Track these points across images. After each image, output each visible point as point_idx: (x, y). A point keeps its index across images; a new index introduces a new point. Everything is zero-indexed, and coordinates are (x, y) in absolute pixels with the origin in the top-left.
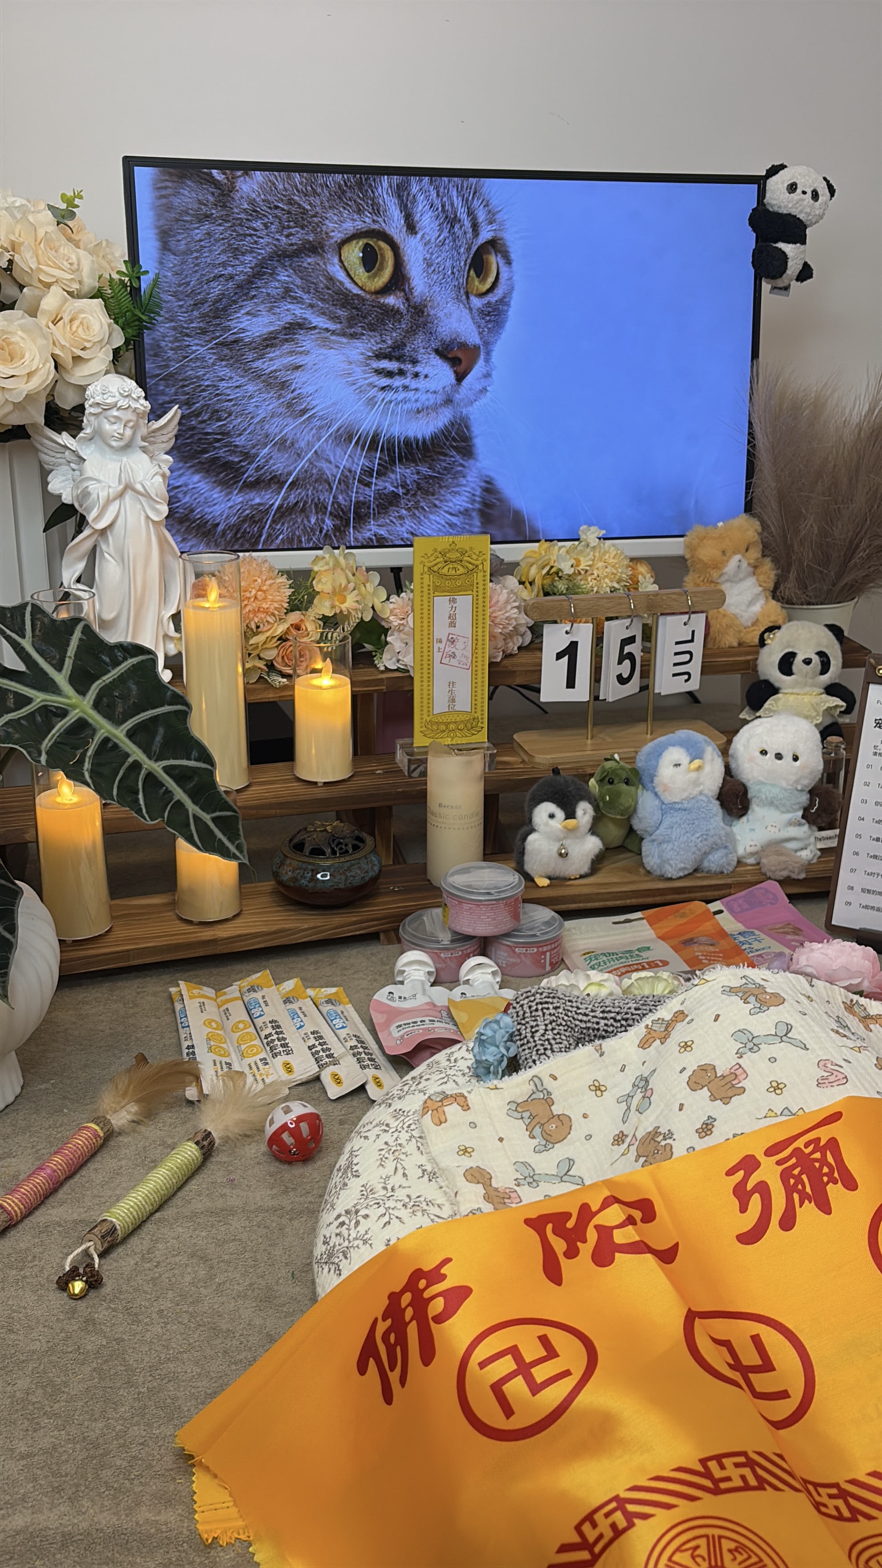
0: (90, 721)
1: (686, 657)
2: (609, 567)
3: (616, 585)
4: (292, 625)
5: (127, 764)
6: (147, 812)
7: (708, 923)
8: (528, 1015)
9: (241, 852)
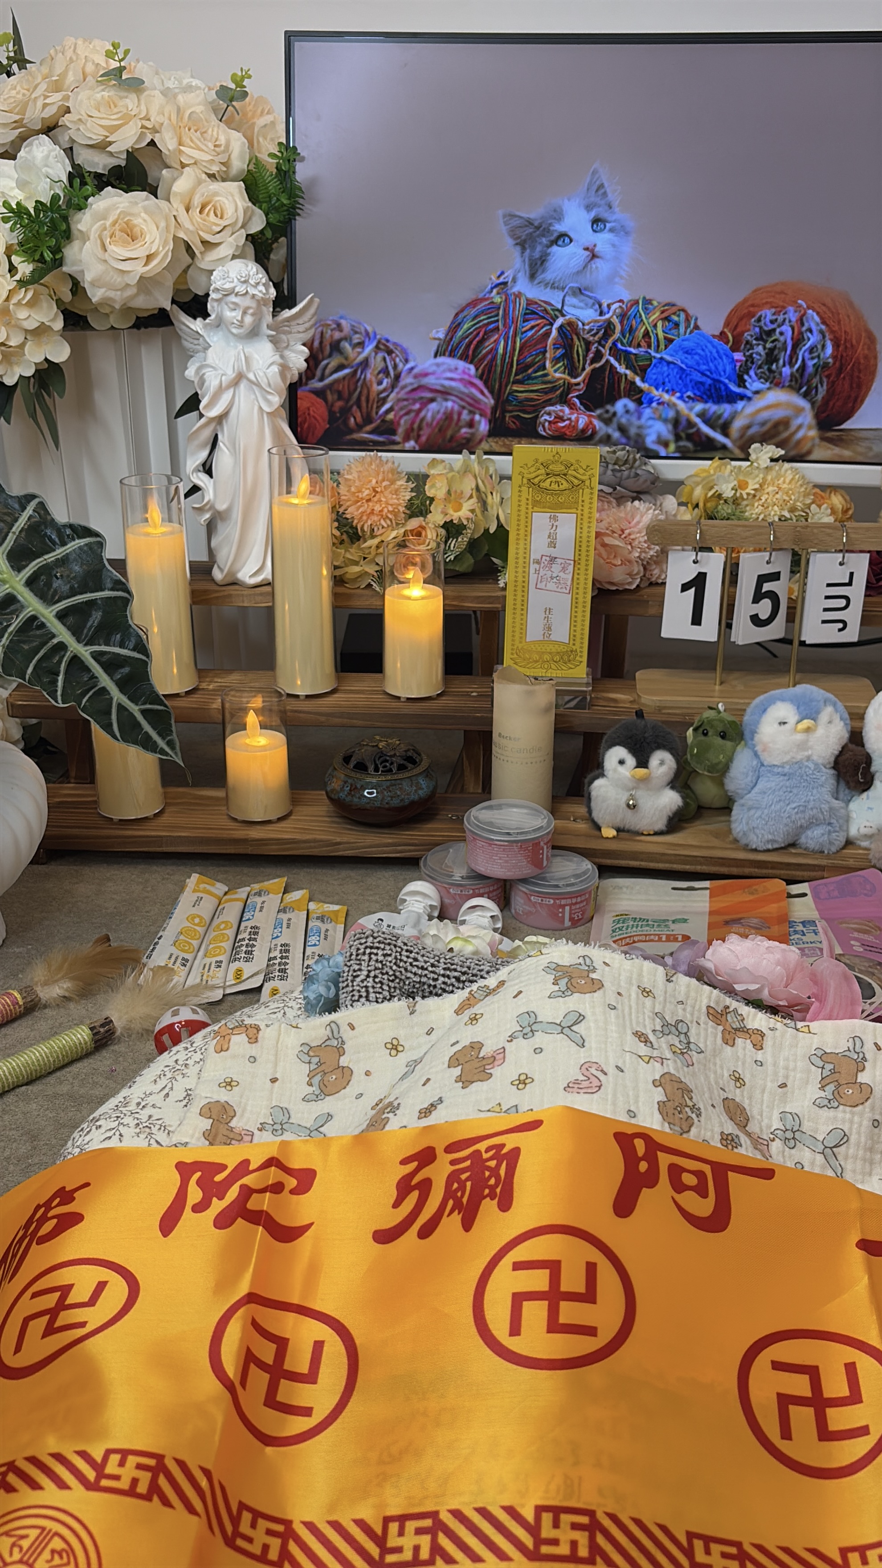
0: (20, 598)
1: (842, 603)
2: (780, 493)
3: (787, 515)
4: (412, 531)
5: (50, 645)
6: (62, 695)
7: (775, 905)
8: (353, 957)
9: (173, 748)
